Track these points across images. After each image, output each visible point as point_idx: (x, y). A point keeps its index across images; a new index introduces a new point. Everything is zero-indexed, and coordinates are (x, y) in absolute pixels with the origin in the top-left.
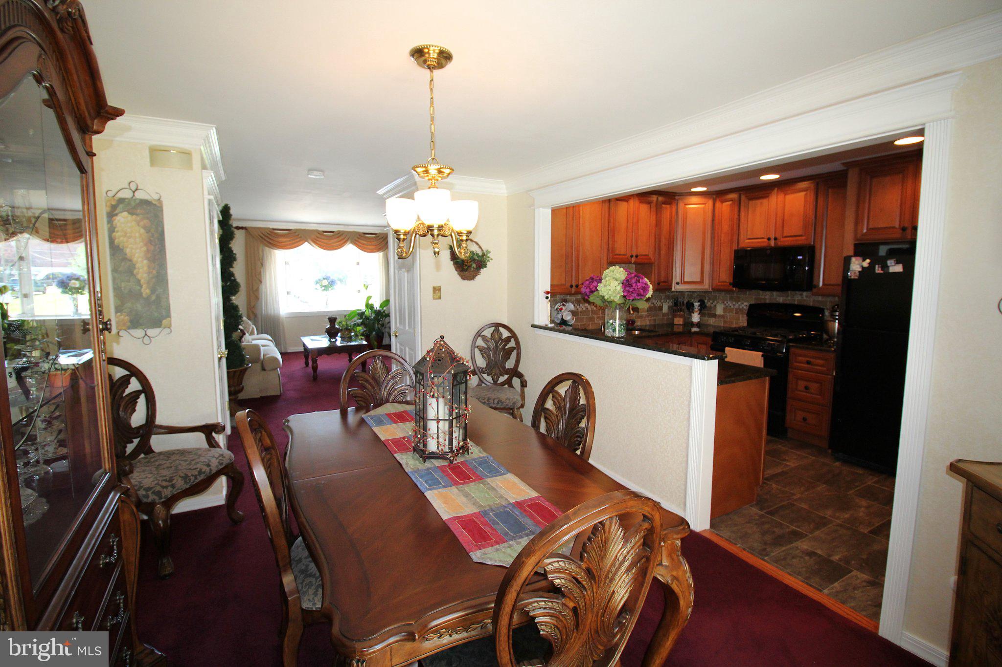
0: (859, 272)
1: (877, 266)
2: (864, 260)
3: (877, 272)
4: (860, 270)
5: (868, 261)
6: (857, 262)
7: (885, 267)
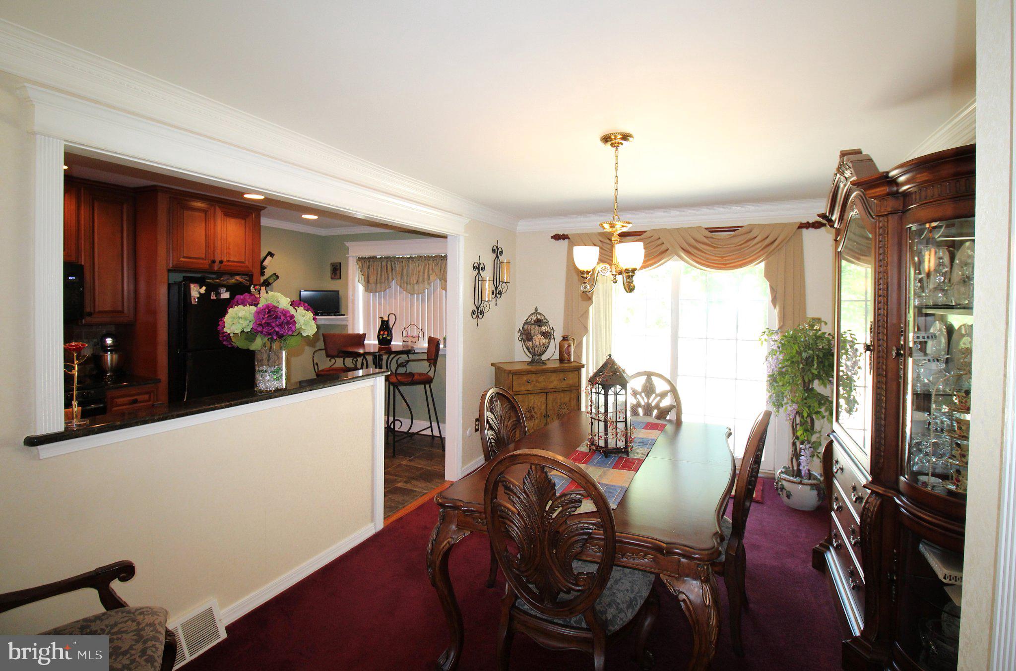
0: (198, 298)
1: (212, 293)
2: (201, 287)
3: (212, 298)
4: (199, 296)
5: (204, 288)
6: (195, 289)
7: (218, 294)
